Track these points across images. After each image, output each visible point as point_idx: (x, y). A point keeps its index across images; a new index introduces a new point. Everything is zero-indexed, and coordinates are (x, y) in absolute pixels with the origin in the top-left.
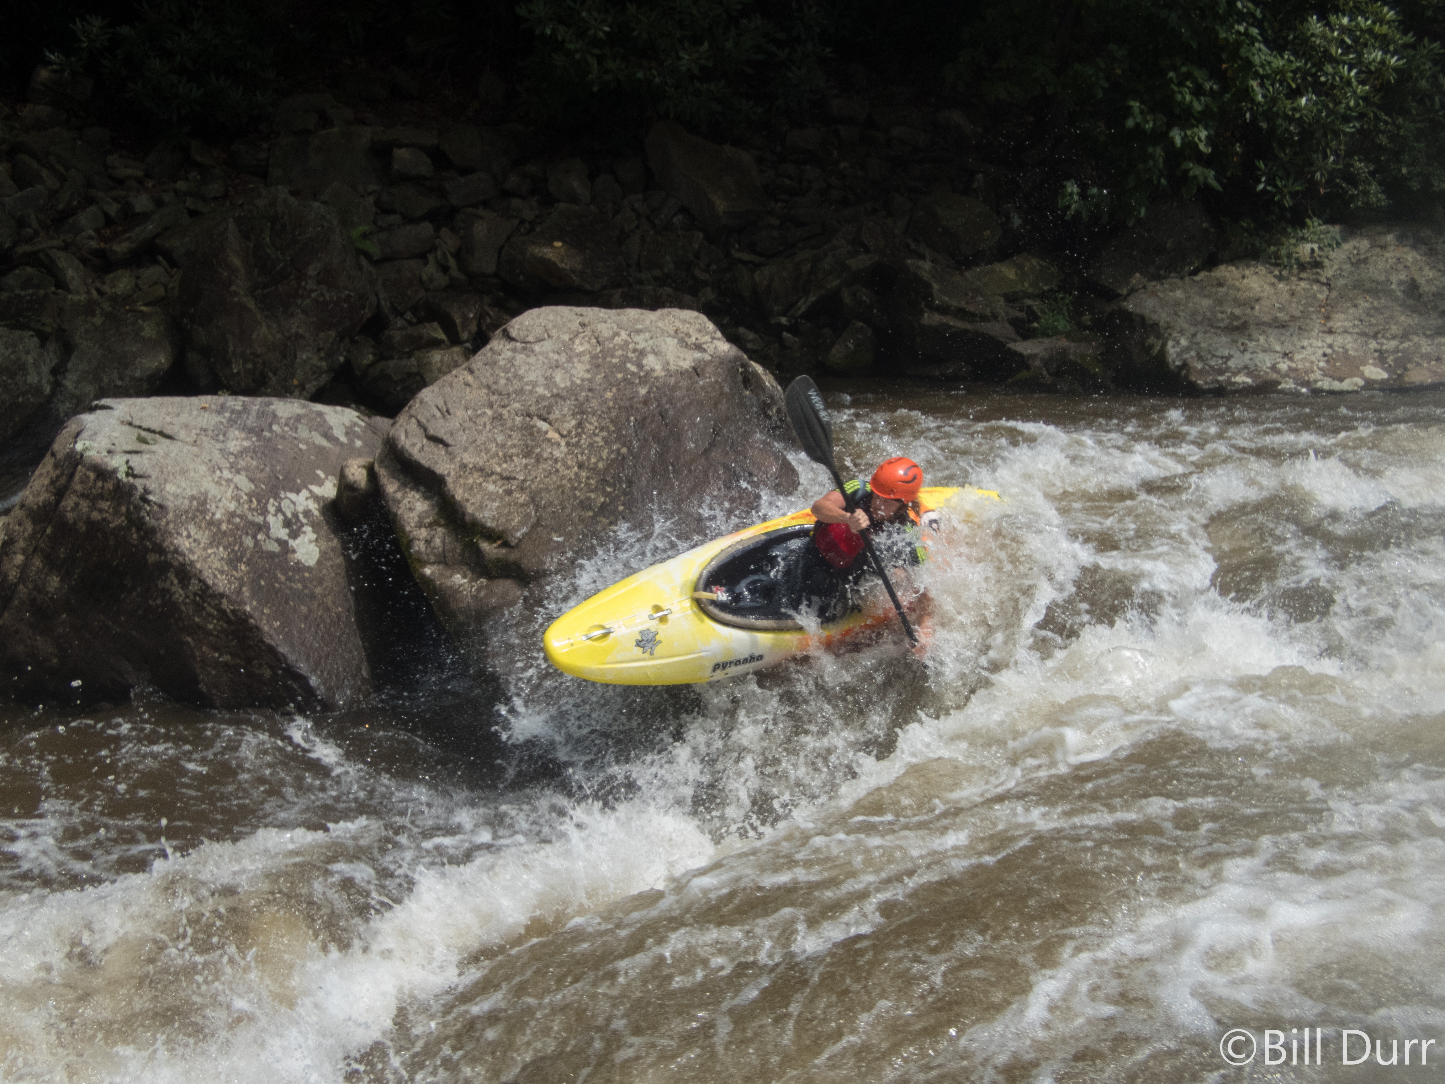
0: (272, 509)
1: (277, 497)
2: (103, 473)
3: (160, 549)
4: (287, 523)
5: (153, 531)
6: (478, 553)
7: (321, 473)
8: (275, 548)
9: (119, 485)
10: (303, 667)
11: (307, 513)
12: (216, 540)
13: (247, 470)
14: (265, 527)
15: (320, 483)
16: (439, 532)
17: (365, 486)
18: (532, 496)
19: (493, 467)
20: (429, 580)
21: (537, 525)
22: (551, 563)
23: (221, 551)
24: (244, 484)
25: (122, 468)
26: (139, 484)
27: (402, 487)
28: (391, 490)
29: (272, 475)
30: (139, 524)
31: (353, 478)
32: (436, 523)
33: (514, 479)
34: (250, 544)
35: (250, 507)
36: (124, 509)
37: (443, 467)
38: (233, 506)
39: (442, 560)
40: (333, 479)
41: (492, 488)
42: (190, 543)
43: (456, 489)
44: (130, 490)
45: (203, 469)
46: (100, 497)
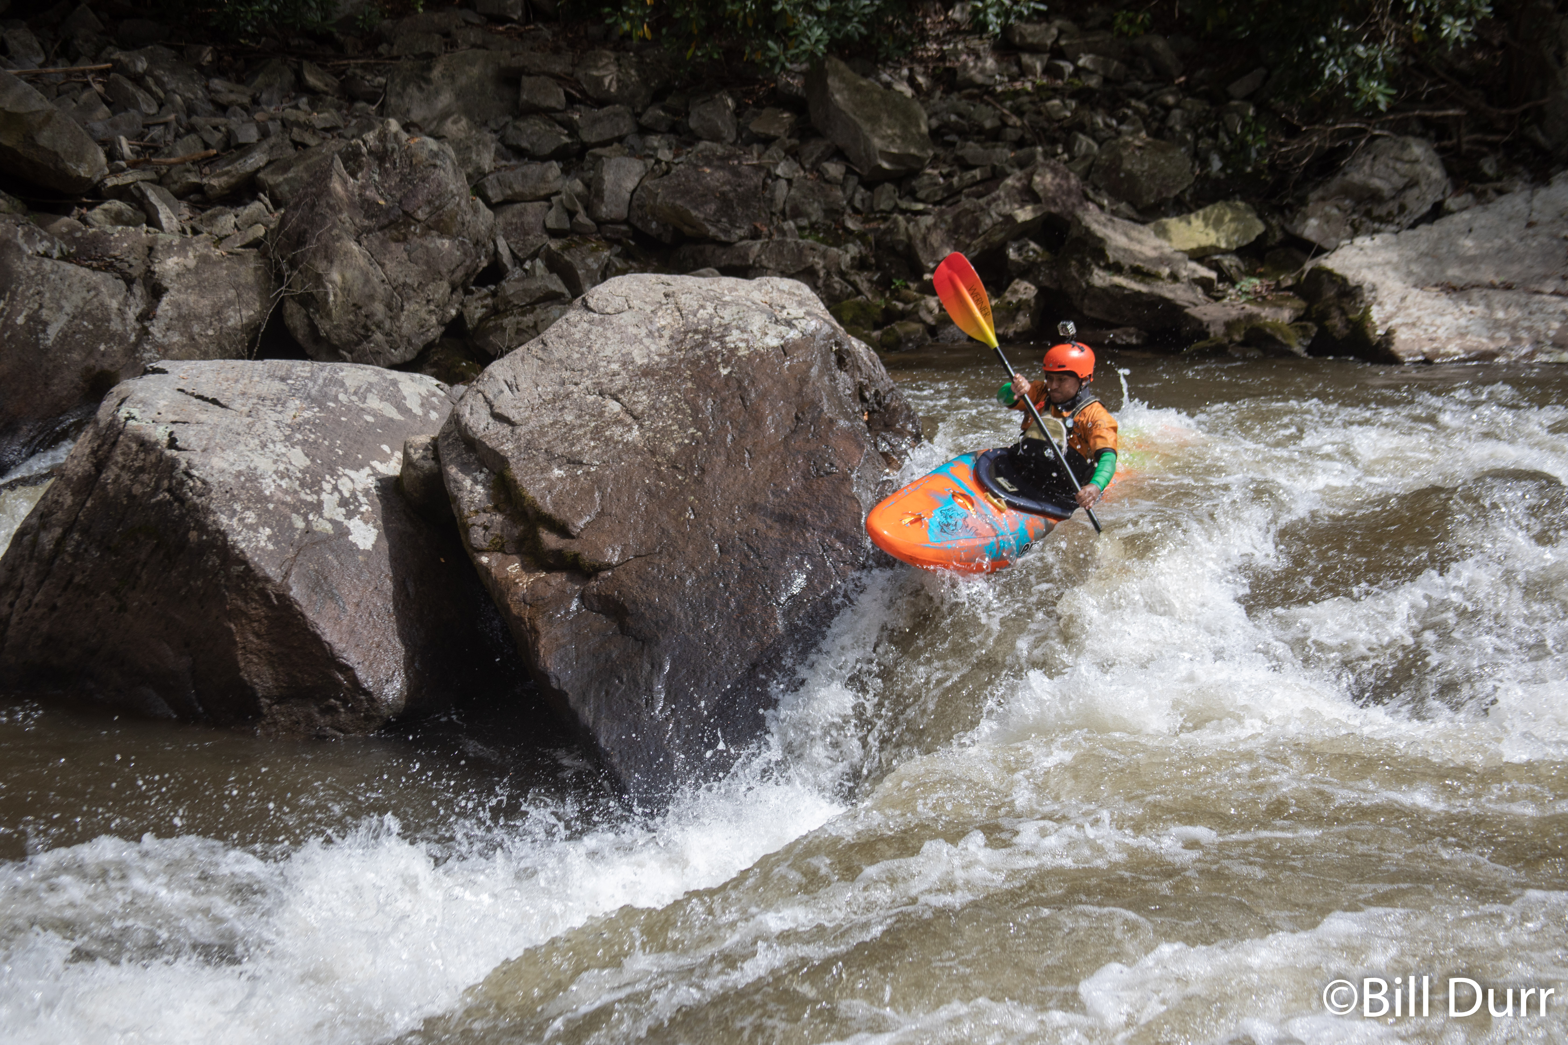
0: (327, 487)
1: (333, 473)
2: (145, 445)
3: (202, 527)
4: (343, 503)
5: (195, 508)
6: (537, 540)
7: (386, 448)
8: (329, 527)
9: (161, 458)
10: (351, 658)
11: (366, 492)
12: (265, 518)
13: (304, 443)
14: (318, 507)
15: (385, 459)
16: (499, 518)
17: (428, 464)
18: (598, 482)
19: (560, 450)
20: (486, 569)
21: (602, 514)
22: (613, 556)
23: (268, 531)
24: (298, 459)
25: (165, 440)
26: (182, 458)
27: (465, 468)
28: (453, 470)
29: (331, 449)
30: (182, 500)
31: (416, 456)
32: (496, 508)
33: (581, 463)
34: (300, 524)
35: (303, 484)
36: (166, 483)
37: (508, 448)
38: (284, 483)
39: (499, 547)
40: (399, 455)
41: (557, 472)
42: (235, 521)
43: (518, 471)
44: (173, 464)
45: (254, 443)
46: (142, 470)
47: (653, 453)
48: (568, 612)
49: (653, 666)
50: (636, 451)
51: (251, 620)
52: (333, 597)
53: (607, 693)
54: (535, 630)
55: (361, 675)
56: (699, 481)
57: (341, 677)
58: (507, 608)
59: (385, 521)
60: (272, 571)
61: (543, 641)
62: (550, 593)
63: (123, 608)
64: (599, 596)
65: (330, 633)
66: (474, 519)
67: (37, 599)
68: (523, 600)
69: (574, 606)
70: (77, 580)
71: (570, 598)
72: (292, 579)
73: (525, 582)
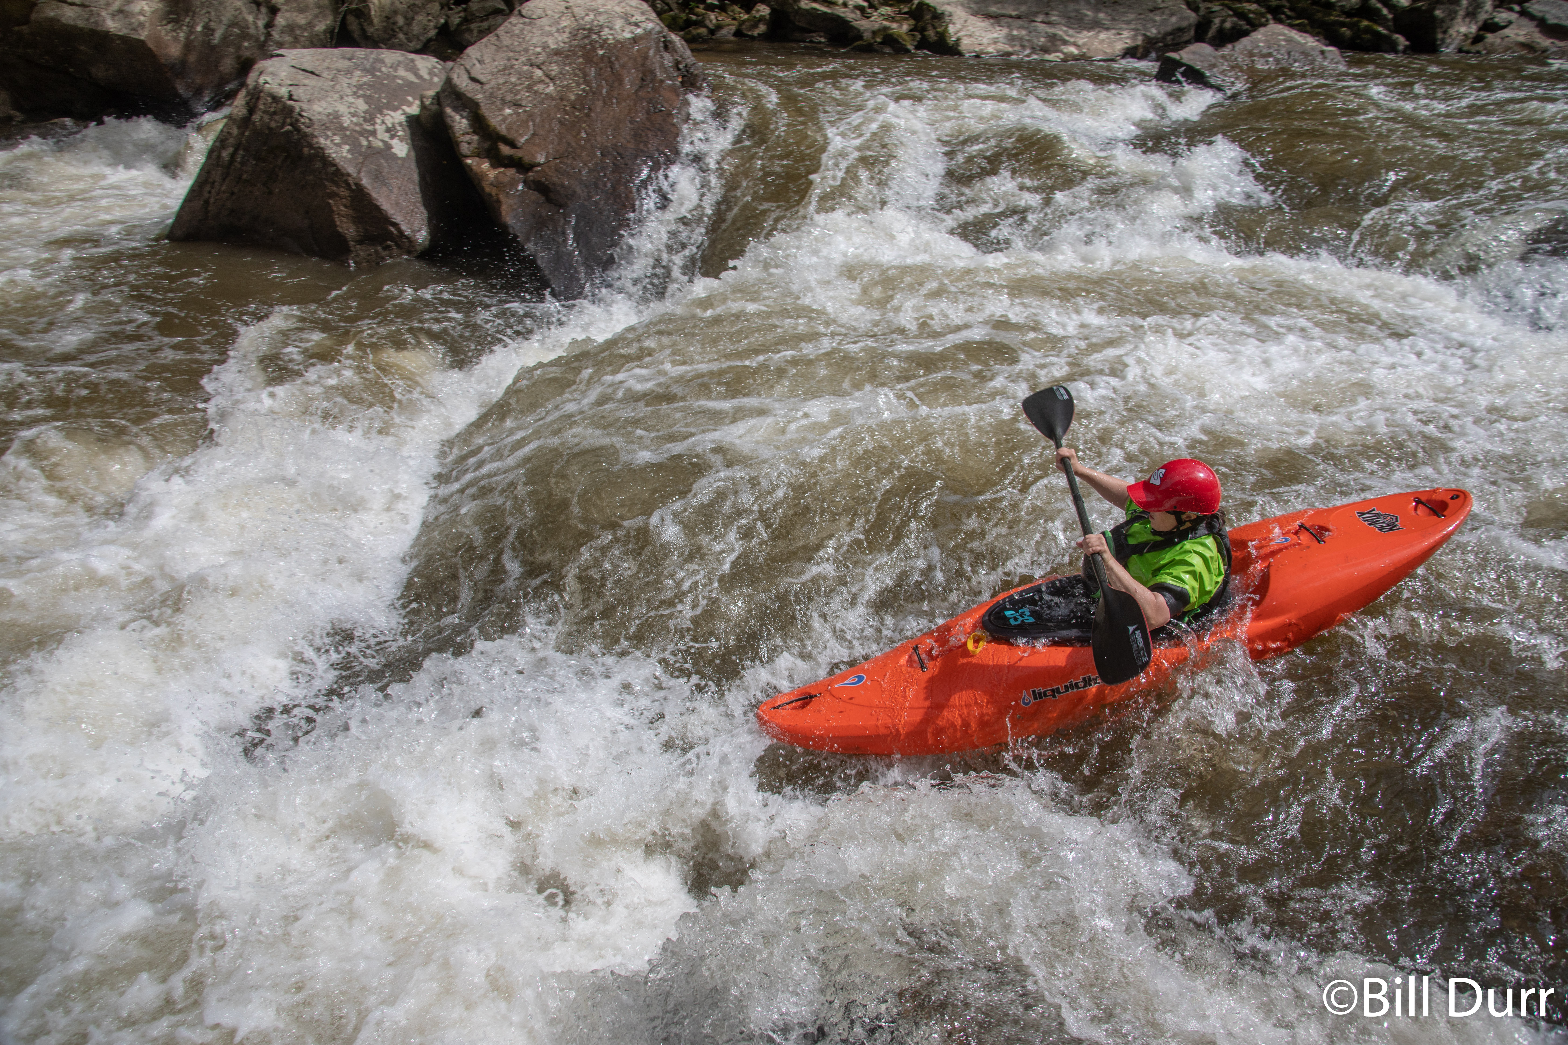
0: (378, 121)
1: (381, 113)
2: (276, 99)
3: (310, 146)
4: (388, 130)
5: (306, 135)
6: (497, 150)
7: (410, 98)
8: (380, 144)
9: (285, 106)
10: (398, 218)
11: (401, 124)
12: (345, 140)
13: (364, 96)
14: (374, 133)
15: (410, 104)
16: (476, 138)
17: (435, 107)
18: (531, 116)
19: (509, 98)
20: (469, 166)
21: (533, 135)
22: (542, 159)
23: (347, 147)
24: (362, 105)
25: (286, 95)
26: (297, 106)
27: (456, 109)
28: (449, 111)
29: (379, 99)
30: (298, 130)
31: (428, 102)
32: (475, 132)
33: (520, 106)
34: (365, 143)
35: (365, 120)
36: (288, 121)
37: (479, 97)
38: (355, 120)
39: (477, 155)
40: (418, 102)
41: (508, 111)
42: (328, 142)
43: (486, 111)
44: (291, 110)
45: (336, 96)
46: (275, 113)
47: (562, 99)
48: (517, 191)
49: (565, 220)
50: (553, 99)
51: (341, 198)
52: (386, 185)
53: (540, 236)
54: (499, 201)
55: (404, 227)
56: (588, 116)
57: (392, 229)
58: (483, 189)
59: (413, 140)
60: (351, 170)
61: (504, 207)
62: (506, 180)
63: (270, 193)
64: (534, 182)
65: (386, 205)
66: (462, 138)
67: (224, 188)
68: (492, 184)
69: (521, 187)
70: (244, 177)
71: (518, 182)
72: (362, 174)
73: (492, 174)
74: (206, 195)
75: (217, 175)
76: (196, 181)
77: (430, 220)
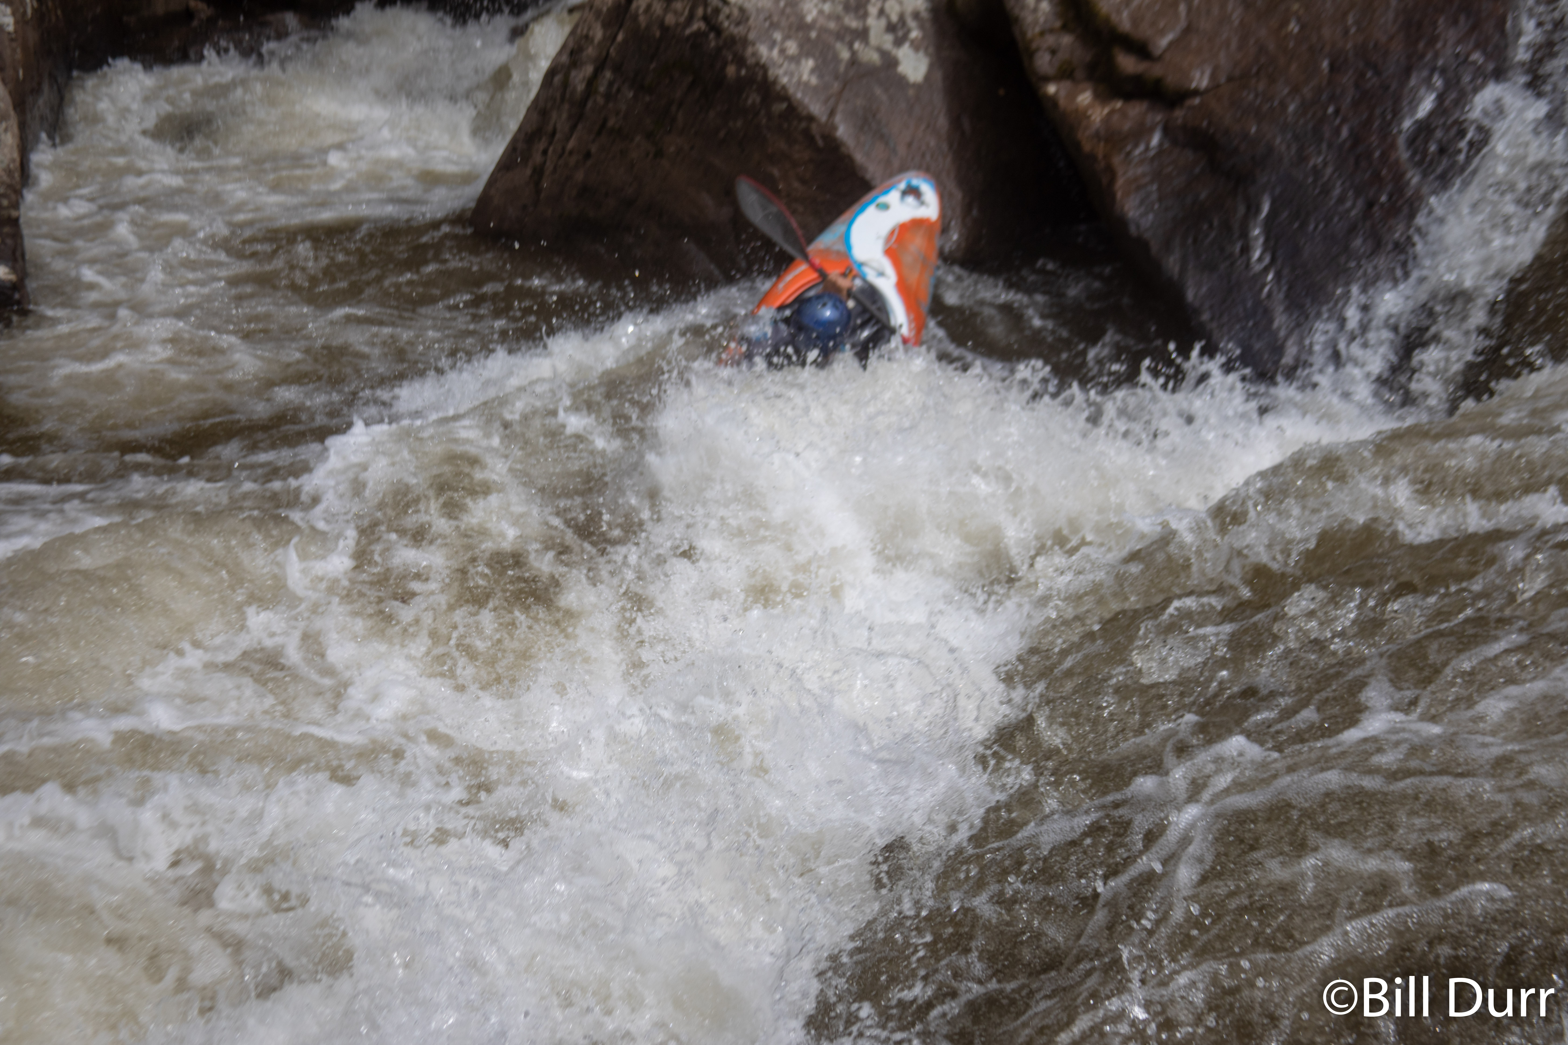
3: (741, 61)
4: (891, 28)
8: (875, 57)
14: (863, 34)
16: (1068, 39)
20: (1053, 101)
21: (1187, 30)
22: (1201, 80)
23: (811, 63)
30: (718, 30)
32: (1065, 27)
34: (845, 54)
35: (846, 8)
36: (700, 11)
38: (827, 8)
39: (1069, 75)
42: (775, 53)
48: (1147, 149)
49: (1249, 208)
51: (795, 164)
52: (882, 137)
53: (1195, 241)
54: (1110, 170)
58: (1078, 145)
59: (938, 46)
60: (816, 108)
61: (1120, 182)
62: (1127, 126)
63: (659, 154)
64: (1184, 128)
66: (1039, 42)
67: (571, 144)
68: (1097, 135)
69: (1155, 140)
70: (611, 123)
71: (1151, 130)
72: (838, 118)
73: (1098, 115)
74: (538, 158)
75: (560, 119)
76: (520, 129)
77: (967, 209)
